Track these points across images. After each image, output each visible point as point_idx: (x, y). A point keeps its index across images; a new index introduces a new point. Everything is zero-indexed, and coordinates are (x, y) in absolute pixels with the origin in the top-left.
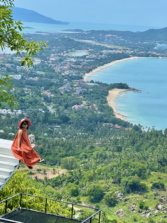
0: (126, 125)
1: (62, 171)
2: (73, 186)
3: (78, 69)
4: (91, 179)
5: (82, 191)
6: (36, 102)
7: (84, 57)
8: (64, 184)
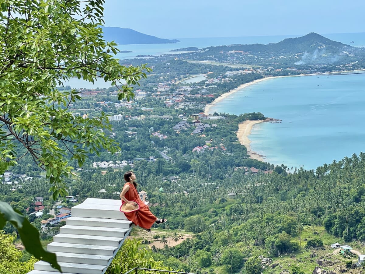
0: (265, 167)
1: (187, 236)
2: (203, 254)
3: (196, 99)
4: (225, 242)
5: (216, 260)
6: (145, 147)
7: (202, 83)
8: (191, 251)
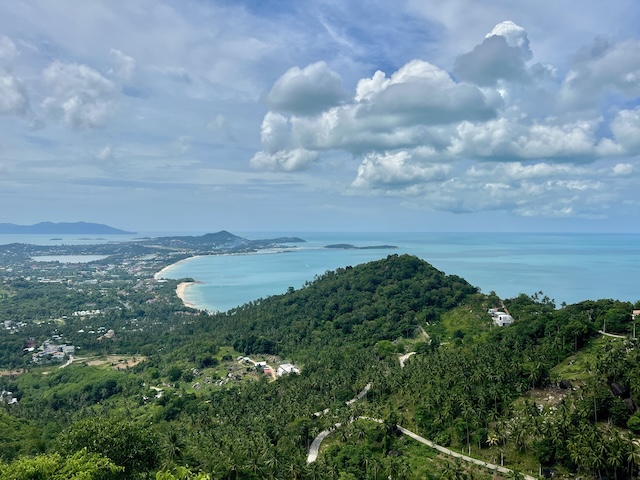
0: (194, 311)
1: (141, 359)
2: (154, 370)
3: (149, 270)
4: (169, 361)
5: (162, 373)
6: (113, 301)
7: (153, 260)
8: (145, 369)
